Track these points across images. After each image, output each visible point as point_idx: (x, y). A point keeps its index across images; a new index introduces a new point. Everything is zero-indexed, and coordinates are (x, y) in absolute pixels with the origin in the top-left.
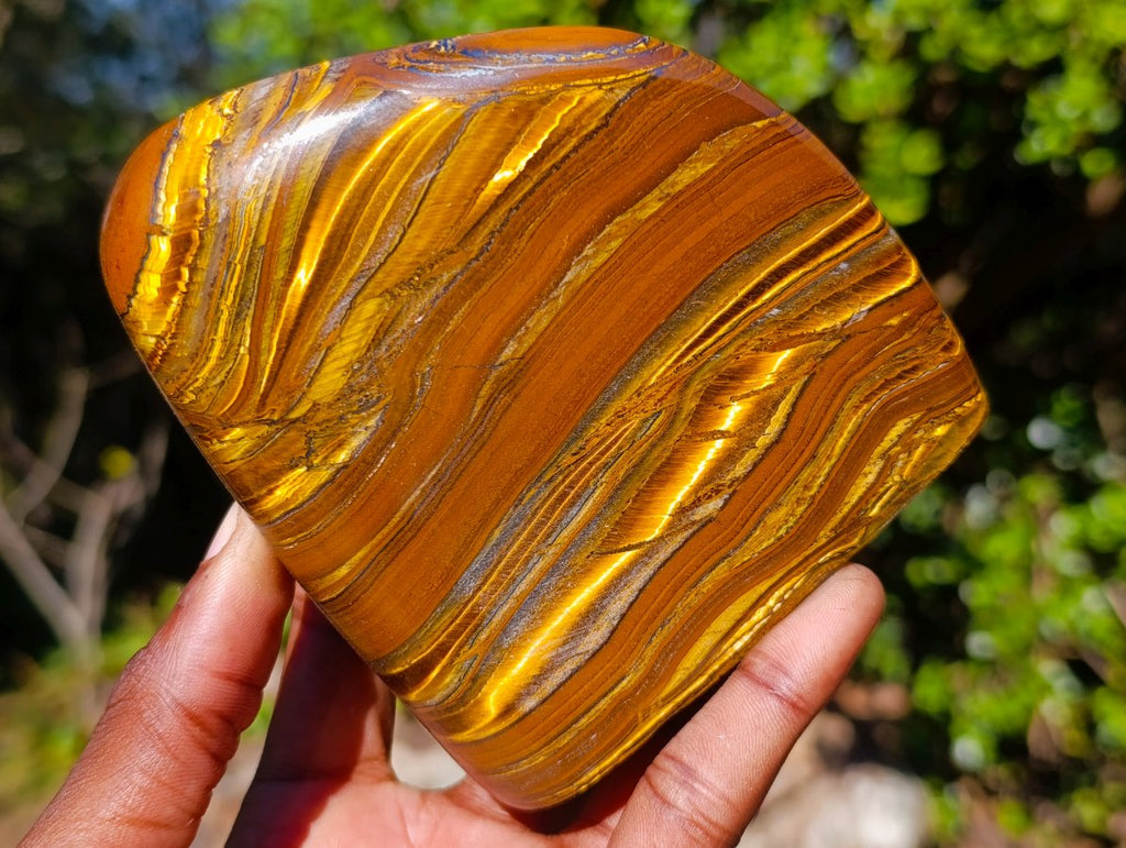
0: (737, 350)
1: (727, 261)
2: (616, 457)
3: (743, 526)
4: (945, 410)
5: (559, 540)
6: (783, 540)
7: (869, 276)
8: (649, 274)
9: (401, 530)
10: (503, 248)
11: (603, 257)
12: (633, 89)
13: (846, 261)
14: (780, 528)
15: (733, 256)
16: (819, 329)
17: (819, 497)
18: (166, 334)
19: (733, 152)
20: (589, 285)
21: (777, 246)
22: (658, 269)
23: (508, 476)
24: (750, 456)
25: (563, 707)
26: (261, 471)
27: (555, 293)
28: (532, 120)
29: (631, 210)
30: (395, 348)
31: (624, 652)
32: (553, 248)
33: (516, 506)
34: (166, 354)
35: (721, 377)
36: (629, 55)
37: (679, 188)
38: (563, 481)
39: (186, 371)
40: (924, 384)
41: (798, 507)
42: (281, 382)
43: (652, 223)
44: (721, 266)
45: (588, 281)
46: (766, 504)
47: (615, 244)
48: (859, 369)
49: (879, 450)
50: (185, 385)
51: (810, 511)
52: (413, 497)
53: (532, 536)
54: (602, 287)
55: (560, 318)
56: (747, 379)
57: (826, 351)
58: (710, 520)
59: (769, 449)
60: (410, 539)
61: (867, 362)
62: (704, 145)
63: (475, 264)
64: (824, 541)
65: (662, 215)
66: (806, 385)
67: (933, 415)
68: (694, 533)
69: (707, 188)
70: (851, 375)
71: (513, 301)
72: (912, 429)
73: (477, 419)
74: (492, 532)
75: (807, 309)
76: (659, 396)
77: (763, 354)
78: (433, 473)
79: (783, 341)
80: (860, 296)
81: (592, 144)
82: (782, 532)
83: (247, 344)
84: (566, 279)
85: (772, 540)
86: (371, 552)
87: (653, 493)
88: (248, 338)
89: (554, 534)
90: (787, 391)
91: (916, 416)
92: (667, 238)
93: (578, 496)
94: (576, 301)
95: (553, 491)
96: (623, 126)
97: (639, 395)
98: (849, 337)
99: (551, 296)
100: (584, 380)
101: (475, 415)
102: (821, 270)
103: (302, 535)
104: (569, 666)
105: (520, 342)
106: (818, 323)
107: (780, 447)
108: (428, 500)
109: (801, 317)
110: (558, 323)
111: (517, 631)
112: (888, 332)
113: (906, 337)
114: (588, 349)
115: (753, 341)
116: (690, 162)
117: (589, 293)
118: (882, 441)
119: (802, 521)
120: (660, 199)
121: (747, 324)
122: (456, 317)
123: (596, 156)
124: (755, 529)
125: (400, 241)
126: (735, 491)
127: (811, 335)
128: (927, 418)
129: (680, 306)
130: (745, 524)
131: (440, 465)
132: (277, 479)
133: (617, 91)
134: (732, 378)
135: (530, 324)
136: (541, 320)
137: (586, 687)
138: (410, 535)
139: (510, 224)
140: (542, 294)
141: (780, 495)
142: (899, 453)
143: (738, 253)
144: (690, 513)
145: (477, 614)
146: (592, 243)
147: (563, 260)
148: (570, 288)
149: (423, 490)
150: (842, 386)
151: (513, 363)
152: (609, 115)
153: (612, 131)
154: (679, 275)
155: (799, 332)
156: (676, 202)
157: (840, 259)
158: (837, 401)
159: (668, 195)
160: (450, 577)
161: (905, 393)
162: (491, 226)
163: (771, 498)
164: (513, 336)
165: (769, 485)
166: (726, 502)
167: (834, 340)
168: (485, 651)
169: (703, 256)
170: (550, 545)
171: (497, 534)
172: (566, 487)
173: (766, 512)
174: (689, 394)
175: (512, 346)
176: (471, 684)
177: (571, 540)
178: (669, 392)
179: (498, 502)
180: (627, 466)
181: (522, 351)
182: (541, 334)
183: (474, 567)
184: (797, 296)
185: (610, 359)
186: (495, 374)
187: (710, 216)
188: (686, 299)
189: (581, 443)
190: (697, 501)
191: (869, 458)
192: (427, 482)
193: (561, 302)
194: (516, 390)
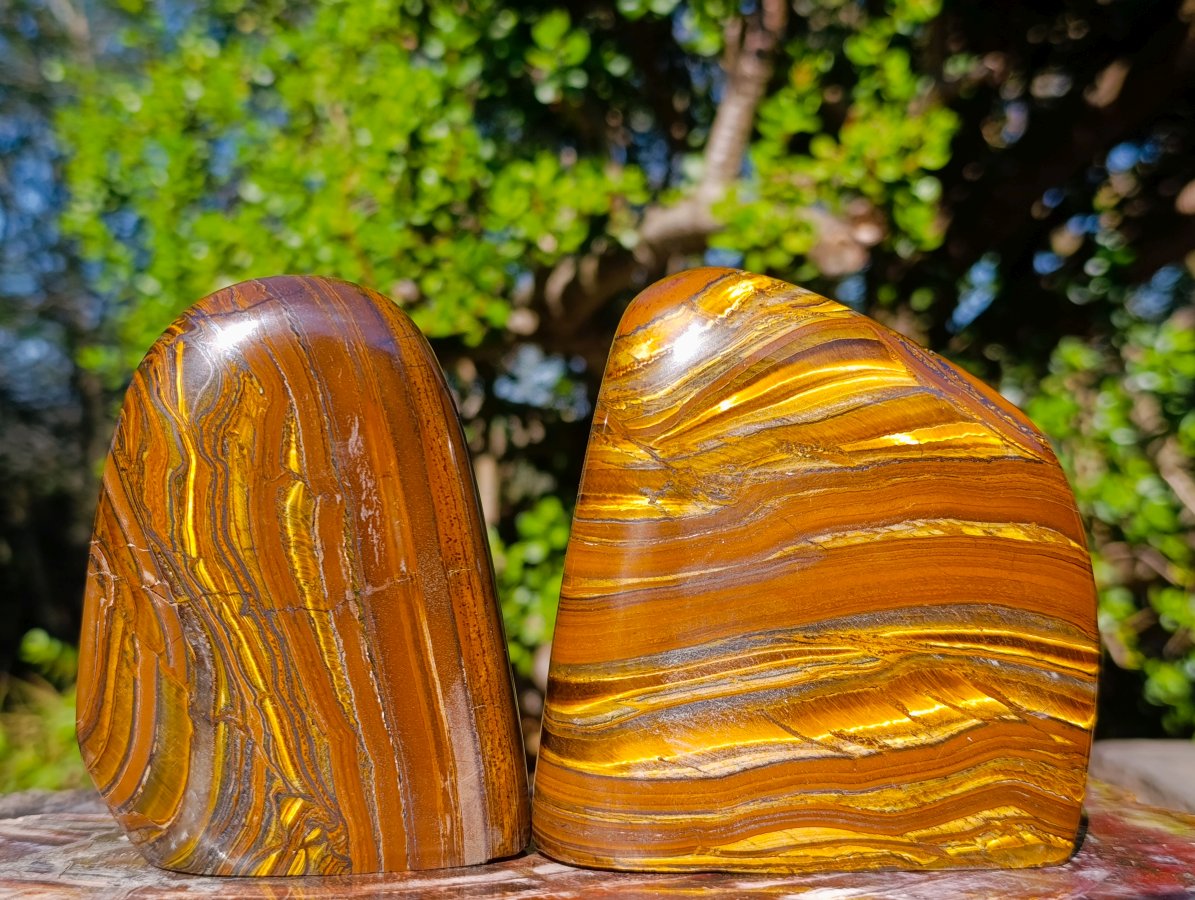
0: (955, 665)
1: (993, 605)
2: (828, 663)
3: (867, 781)
4: (1048, 830)
5: (751, 683)
6: (883, 815)
7: (1064, 696)
8: (942, 569)
9: (666, 587)
10: (873, 476)
11: (924, 534)
12: (1020, 457)
13: (1060, 674)
14: (887, 805)
15: (998, 605)
16: (1011, 699)
17: (925, 808)
18: (643, 361)
19: (1046, 544)
20: (902, 543)
21: (1028, 626)
22: (949, 571)
23: (757, 613)
24: (910, 740)
25: (658, 796)
26: (620, 481)
27: (879, 530)
28: (949, 422)
29: (963, 522)
30: (761, 478)
31: (726, 795)
32: (900, 503)
33: (744, 637)
34: (632, 372)
35: (932, 673)
36: (1032, 439)
37: (999, 535)
38: (785, 647)
39: (635, 389)
40: (1046, 799)
41: (910, 801)
42: (684, 440)
43: (969, 541)
44: (986, 604)
45: (904, 540)
46: (892, 780)
47: (937, 532)
48: (1015, 749)
49: (987, 813)
50: (626, 398)
51: (915, 811)
52: (692, 574)
53: (736, 665)
54: (908, 551)
55: (869, 546)
57: (1005, 717)
58: (849, 758)
59: (923, 746)
60: (667, 599)
61: (1023, 749)
62: (1034, 525)
63: (849, 471)
64: (906, 840)
65: (979, 541)
66: (977, 726)
67: (1035, 823)
68: (833, 757)
69: (1017, 551)
70: (1007, 747)
71: (852, 512)
72: (1018, 820)
73: (769, 561)
74: (716, 639)
75: (1014, 680)
76: (887, 649)
77: (967, 682)
78: (716, 570)
79: (986, 686)
80: (1051, 703)
81: (972, 465)
82: (887, 809)
83: (685, 402)
84: (892, 528)
85: (877, 809)
86: (638, 584)
87: (831, 707)
88: (688, 399)
89: (750, 676)
90: (963, 719)
91: (1026, 814)
92: (970, 558)
93: (786, 666)
94: (888, 544)
95: (774, 648)
96: (998, 471)
97: (875, 637)
98: (1025, 722)
99: (875, 529)
100: (851, 597)
101: (770, 558)
102: (1041, 664)
103: (607, 540)
104: (688, 772)
105: (834, 540)
106: (1014, 695)
107: (931, 752)
108: (698, 584)
109: (1008, 681)
110: (866, 549)
111: (675, 717)
112: (1049, 742)
113: (1057, 756)
114: (868, 580)
115: (968, 668)
116: (1019, 527)
117: (898, 548)
118: (992, 809)
119: (904, 813)
120: (985, 531)
121: (973, 654)
122: (811, 492)
123: (970, 473)
124: (872, 791)
125: (819, 421)
126: (881, 753)
127: (1004, 698)
128: (1029, 822)
129: (944, 606)
130: (870, 781)
131: (723, 569)
132: (626, 494)
133: (1010, 450)
134: (937, 679)
135: (849, 534)
136: (857, 537)
137: (683, 796)
138: (668, 595)
139: (888, 466)
140: (869, 523)
141: (906, 782)
142: (996, 827)
143: (1003, 606)
144: (843, 741)
145: (661, 684)
146: (925, 520)
147: (900, 515)
148: (890, 535)
149: (701, 575)
150: (997, 748)
151: (819, 548)
152: (995, 458)
153: (989, 468)
154: (957, 586)
155: (998, 689)
156: (992, 541)
157: (1056, 668)
158: (987, 756)
159: (991, 533)
160: (668, 643)
161: (1029, 792)
162: (876, 459)
163: (899, 779)
164: (833, 532)
165: (905, 769)
166: (870, 755)
167: (1015, 714)
168: (645, 712)
169: (981, 588)
170: (743, 681)
171: (718, 643)
172: (783, 652)
173: (889, 786)
174: (905, 664)
175: (827, 538)
176: (616, 726)
177: (757, 690)
178: (894, 652)
179: (736, 623)
180: (830, 674)
181: (830, 545)
182: (850, 546)
183: (687, 651)
184: (1014, 666)
185: (876, 598)
186: (803, 544)
187: (1005, 568)
188: (951, 604)
189: (816, 635)
190: (852, 738)
191: (977, 813)
192: (708, 572)
193: (878, 538)
194: (806, 565)
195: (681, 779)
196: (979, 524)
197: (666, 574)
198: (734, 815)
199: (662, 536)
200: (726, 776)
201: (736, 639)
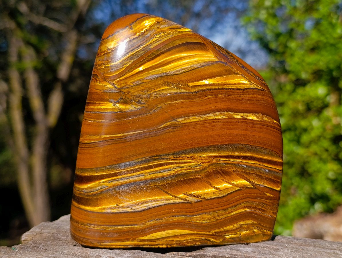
0: (230, 167)
1: (244, 144)
2: (182, 167)
3: (196, 211)
4: (263, 228)
5: (153, 175)
6: (202, 224)
7: (270, 178)
8: (226, 131)
9: (120, 139)
10: (200, 96)
11: (219, 117)
12: (255, 88)
13: (268, 170)
14: (204, 220)
15: (246, 144)
16: (251, 180)
17: (219, 221)
18: (111, 49)
19: (265, 121)
20: (211, 121)
21: (257, 152)
22: (229, 132)
23: (155, 148)
25: (116, 219)
26: (102, 97)
27: (202, 116)
28: (229, 75)
29: (234, 113)
30: (157, 96)
31: (142, 218)
32: (210, 106)
33: (150, 157)
34: (107, 53)
35: (221, 170)
36: (260, 82)
37: (247, 118)
38: (166, 161)
39: (108, 60)
40: (262, 216)
41: (213, 219)
42: (127, 81)
43: (236, 120)
44: (242, 144)
45: (211, 120)
46: (206, 211)
47: (224, 117)
48: (252, 198)
49: (241, 223)
50: (104, 64)
51: (214, 222)
52: (130, 133)
53: (147, 168)
54: (213, 124)
55: (198, 122)
56: (227, 176)
57: (248, 186)
58: (189, 203)
59: (218, 198)
60: (120, 143)
61: (255, 198)
62: (260, 114)
63: (191, 93)
64: (211, 233)
65: (239, 120)
66: (238, 190)
67: (259, 226)
68: (184, 203)
69: (254, 124)
70: (249, 198)
71: (192, 109)
72: (252, 225)
73: (160, 128)
74: (139, 159)
75: (252, 173)
76: (204, 161)
77: (234, 174)
78: (140, 132)
79: (241, 175)
80: (265, 181)
81: (238, 91)
82: (204, 222)
83: (127, 66)
84: (207, 115)
85: (201, 222)
86: (109, 137)
87: (183, 184)
88: (129, 64)
89: (152, 173)
91: (255, 223)
92: (236, 127)
93: (166, 169)
94: (205, 122)
95: (161, 161)
96: (247, 93)
97: (200, 157)
98: (256, 188)
99: (201, 116)
100: (191, 142)
101: (160, 127)
102: (262, 166)
103: (97, 120)
104: (128, 210)
105: (185, 120)
106: (252, 179)
107: (221, 200)
108: (132, 137)
109: (249, 173)
111: (123, 189)
112: (265, 196)
113: (268, 201)
114: (198, 135)
115: (235, 168)
116: (254, 115)
117: (209, 123)
118: (243, 221)
119: (211, 223)
120: (242, 117)
121: (237, 163)
122: (177, 101)
123: (236, 94)
124: (198, 215)
125: (180, 74)
126: (202, 201)
127: (248, 179)
128: (257, 225)
129: (226, 145)
130: (197, 211)
131: (143, 131)
132: (104, 102)
133: (252, 86)
134: (223, 172)
135: (191, 118)
136: (194, 119)
137: (126, 219)
138: (121, 141)
139: (206, 92)
140: (199, 114)
141: (211, 212)
142: (245, 228)
143: (248, 145)
144: (187, 196)
145: (118, 176)
146: (219, 112)
147: (210, 110)
148: (206, 118)
149: (134, 134)
150: (245, 198)
151: (180, 123)
152: (247, 89)
153: (244, 92)
154: (231, 137)
155: (246, 176)
156: (245, 121)
157: (268, 168)
158: (241, 201)
159: (244, 117)
160: (120, 160)
161: (257, 214)
162: (201, 89)
163: (208, 210)
164: (185, 117)
165: (210, 207)
166: (198, 202)
167: (252, 185)
168: (111, 187)
169: (240, 138)
170: (149, 174)
171: (140, 160)
172: (165, 163)
173: (204, 213)
174: (211, 167)
175: (183, 119)
176: (99, 193)
177: (155, 178)
178: (207, 162)
179: (147, 152)
180: (183, 171)
181: (184, 122)
182: (191, 122)
183: (128, 163)
184: (252, 167)
185: (201, 142)
186: (173, 122)
187: (249, 130)
188: (228, 144)
189: (178, 156)
190: (191, 195)
191: (238, 222)
192: (136, 132)
193: (202, 119)
194: (174, 130)
195: (125, 212)
196: (240, 114)
197: (119, 134)
198: (145, 225)
199: (118, 118)
200: (142, 211)
201: (147, 158)
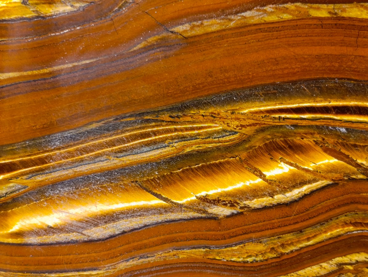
0: (306, 134)
1: (339, 79)
2: (192, 137)
3: (231, 237)
5: (124, 159)
6: (247, 265)
8: (292, 49)
9: (45, 79)
11: (274, 18)
14: (250, 256)
15: (345, 79)
16: (359, 161)
17: (285, 257)
20: (254, 28)
22: (299, 51)
23: (126, 98)
24: (265, 201)
25: (49, 258)
27: (233, 17)
29: (309, 5)
31: (109, 254)
33: (117, 119)
35: (285, 142)
37: (345, 15)
38: (153, 127)
41: (270, 252)
43: (315, 22)
44: (334, 79)
45: (255, 25)
46: (253, 235)
47: (286, 16)
48: (364, 203)
49: (339, 259)
51: (274, 260)
52: (66, 66)
53: (111, 144)
54: (260, 35)
55: (224, 33)
56: (298, 154)
57: (354, 177)
58: (214, 218)
59: (279, 205)
60: (45, 89)
65: (325, 22)
66: (327, 186)
68: (201, 218)
70: (357, 203)
71: (208, 2)
73: (135, 51)
74: (91, 123)
75: (362, 144)
76: (244, 123)
77: (318, 148)
79: (335, 151)
82: (249, 260)
84: (243, 14)
85: (241, 260)
86: (18, 77)
89: (125, 153)
90: (315, 181)
92: (317, 38)
93: (155, 142)
94: (241, 30)
95: (143, 128)
97: (232, 113)
99: (229, 17)
100: (210, 79)
101: (135, 49)
104: (73, 236)
106: (361, 158)
107: (287, 210)
108: (72, 75)
109: (355, 146)
110: (221, 35)
111: (60, 191)
114: (225, 64)
115: (318, 136)
116: (362, 6)
117: (249, 33)
118: (345, 256)
119: (265, 263)
120: (330, 13)
121: (323, 123)
124: (236, 245)
126: (242, 213)
127: (352, 160)
129: (294, 83)
130: (232, 237)
131: (95, 60)
134: (290, 147)
135: (206, 22)
136: (213, 25)
137: (71, 256)
138: (46, 86)
140: (223, 11)
141: (266, 237)
142: (349, 271)
143: (348, 79)
144: (208, 204)
145: (46, 163)
146: (274, 6)
147: (251, 2)
148: (243, 21)
149: (74, 66)
150: (347, 204)
151: (180, 37)
154: (306, 64)
155: (347, 153)
158: (338, 211)
159: (336, 14)
160: (50, 128)
163: (259, 234)
164: (191, 22)
165: (263, 225)
166: (232, 215)
167: (363, 174)
168: (33, 188)
169: (328, 64)
170: (117, 157)
171: (94, 126)
172: (152, 131)
173: (250, 240)
174: (260, 136)
175: (186, 27)
176: (10, 201)
177: (131, 164)
178: (250, 125)
179: (109, 108)
180: (194, 148)
181: (189, 34)
182: (207, 34)
183: (66, 134)
184: (362, 132)
185: (232, 79)
186: (164, 34)
187: (349, 45)
188: (300, 80)
189: (180, 114)
190: (216, 201)
191: (331, 259)
192: (80, 63)
193: (232, 24)
194: (168, 53)
195: (68, 243)
196: (324, 6)
197: (43, 68)
198: (116, 270)
199: (37, 33)
200: (107, 238)
201: (110, 122)
